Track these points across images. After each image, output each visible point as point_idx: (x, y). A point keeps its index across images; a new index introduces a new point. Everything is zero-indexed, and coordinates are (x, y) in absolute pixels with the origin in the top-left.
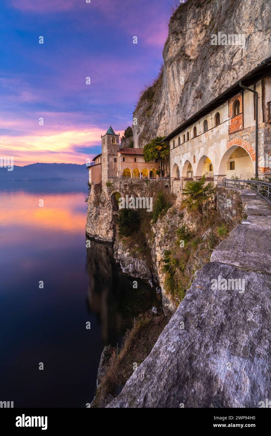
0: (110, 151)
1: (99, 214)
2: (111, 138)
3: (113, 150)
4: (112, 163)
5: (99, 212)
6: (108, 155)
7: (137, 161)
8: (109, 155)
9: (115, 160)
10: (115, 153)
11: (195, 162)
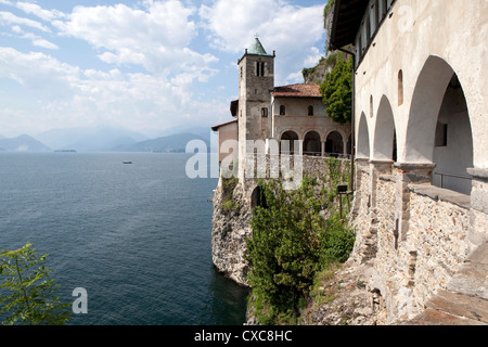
0: (252, 92)
1: (231, 230)
2: (255, 63)
3: (259, 90)
4: (256, 118)
5: (230, 226)
6: (247, 101)
7: (315, 113)
8: (249, 101)
9: (265, 113)
10: (265, 97)
11: (401, 102)
